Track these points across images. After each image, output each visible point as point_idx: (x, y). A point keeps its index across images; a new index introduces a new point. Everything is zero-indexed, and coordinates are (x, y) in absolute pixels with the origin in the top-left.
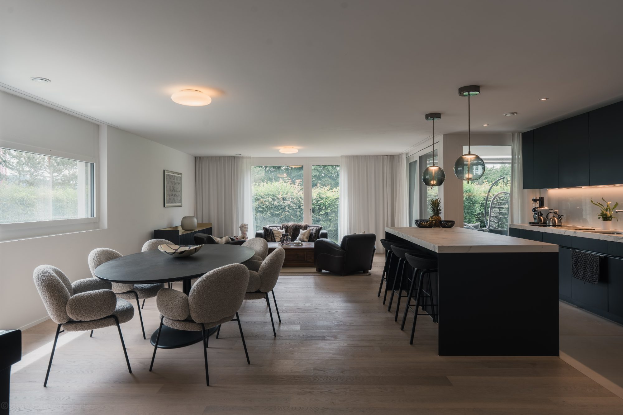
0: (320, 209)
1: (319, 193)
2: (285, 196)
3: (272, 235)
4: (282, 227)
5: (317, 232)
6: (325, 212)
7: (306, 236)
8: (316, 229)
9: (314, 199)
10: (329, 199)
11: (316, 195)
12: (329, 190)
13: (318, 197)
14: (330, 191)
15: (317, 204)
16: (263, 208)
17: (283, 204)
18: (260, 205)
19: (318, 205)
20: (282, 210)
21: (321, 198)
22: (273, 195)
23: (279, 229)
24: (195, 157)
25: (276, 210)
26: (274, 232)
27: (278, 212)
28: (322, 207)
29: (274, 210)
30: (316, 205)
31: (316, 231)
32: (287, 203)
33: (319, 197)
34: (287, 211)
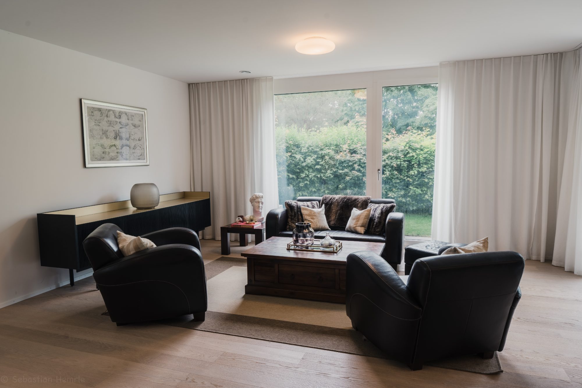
0: (410, 167)
1: (410, 141)
2: (355, 146)
3: (300, 217)
4: (323, 201)
5: (384, 214)
6: (418, 171)
7: (361, 222)
8: (382, 209)
9: (400, 150)
10: (426, 150)
11: (405, 143)
12: (428, 135)
13: (407, 148)
14: (429, 137)
15: (405, 159)
16: (322, 165)
17: (352, 159)
18: (318, 160)
19: (408, 161)
20: (350, 168)
21: (413, 149)
22: (337, 146)
23: (316, 206)
24: (189, 85)
25: (341, 168)
26: (303, 211)
27: (343, 172)
28: (413, 163)
29: (337, 168)
30: (404, 161)
31: (382, 213)
32: (357, 157)
33: (409, 148)
34: (356, 169)
